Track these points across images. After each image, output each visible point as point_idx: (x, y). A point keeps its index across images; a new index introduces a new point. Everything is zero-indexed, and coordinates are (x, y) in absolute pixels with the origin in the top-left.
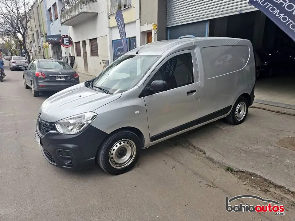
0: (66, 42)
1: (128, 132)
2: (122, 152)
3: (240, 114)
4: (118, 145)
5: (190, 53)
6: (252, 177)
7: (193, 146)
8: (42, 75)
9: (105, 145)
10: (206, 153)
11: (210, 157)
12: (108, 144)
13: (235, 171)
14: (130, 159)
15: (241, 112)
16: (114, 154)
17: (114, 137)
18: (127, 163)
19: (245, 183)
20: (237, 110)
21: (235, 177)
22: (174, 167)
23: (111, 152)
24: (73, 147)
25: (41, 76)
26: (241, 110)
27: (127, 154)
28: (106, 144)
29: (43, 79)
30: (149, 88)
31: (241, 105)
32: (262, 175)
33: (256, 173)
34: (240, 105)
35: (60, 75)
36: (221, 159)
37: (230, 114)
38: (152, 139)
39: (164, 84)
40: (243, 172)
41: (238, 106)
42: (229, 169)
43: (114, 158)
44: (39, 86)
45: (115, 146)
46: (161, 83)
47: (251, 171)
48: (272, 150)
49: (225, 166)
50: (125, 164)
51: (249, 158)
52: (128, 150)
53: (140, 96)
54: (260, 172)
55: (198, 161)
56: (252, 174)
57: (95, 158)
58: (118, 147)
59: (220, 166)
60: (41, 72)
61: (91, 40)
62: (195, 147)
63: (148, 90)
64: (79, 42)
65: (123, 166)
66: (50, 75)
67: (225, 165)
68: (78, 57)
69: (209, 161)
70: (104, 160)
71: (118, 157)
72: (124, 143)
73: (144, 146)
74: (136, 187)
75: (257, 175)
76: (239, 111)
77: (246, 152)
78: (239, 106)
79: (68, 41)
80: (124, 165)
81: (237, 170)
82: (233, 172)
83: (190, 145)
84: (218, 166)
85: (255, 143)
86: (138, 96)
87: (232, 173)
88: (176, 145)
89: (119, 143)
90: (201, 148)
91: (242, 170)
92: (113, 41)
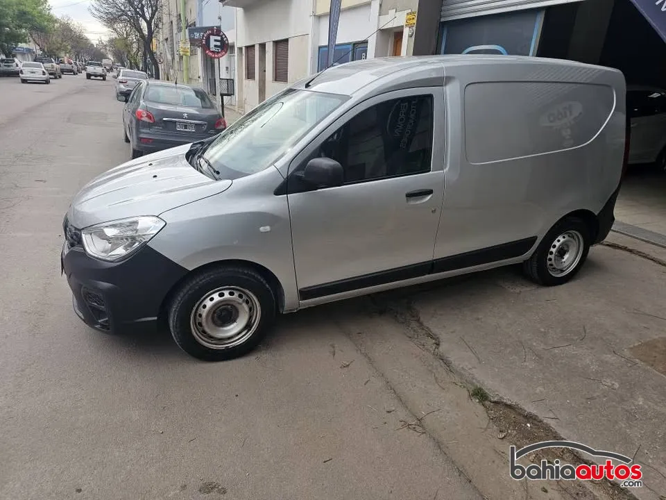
0: (216, 46)
1: (240, 271)
2: (225, 315)
3: (563, 260)
4: (216, 297)
5: (430, 96)
6: (529, 425)
7: (418, 321)
8: (148, 116)
9: (182, 294)
10: (441, 343)
11: (447, 355)
12: (190, 292)
13: (490, 401)
14: (246, 331)
15: (566, 257)
16: (204, 315)
17: (204, 278)
18: (238, 339)
19: (502, 435)
20: (554, 250)
21: (486, 415)
22: (348, 366)
23: (197, 309)
24: (109, 289)
25: (145, 119)
26: (568, 251)
27: (238, 320)
28: (185, 291)
29: (149, 126)
30: (301, 174)
31: (567, 238)
32: (552, 423)
33: (541, 417)
34: (564, 237)
35: (186, 121)
36: (470, 366)
37: (531, 258)
38: (305, 294)
39: (334, 169)
40: (509, 406)
41: (559, 241)
42: (480, 395)
43: (204, 324)
44: (140, 139)
45: (209, 298)
46: (331, 166)
47: (530, 408)
48: (612, 364)
49: (472, 384)
50: (232, 340)
51: (541, 376)
52: (240, 310)
53: (278, 192)
54: (551, 415)
55: (415, 360)
56: (530, 418)
57: (156, 318)
58: (214, 302)
59: (461, 383)
60: (147, 109)
61: (276, 43)
62: (421, 324)
63: (299, 178)
64: (253, 46)
65: (227, 344)
66: (164, 119)
67: (474, 381)
68: (247, 81)
69: (442, 364)
70: (178, 326)
71: (214, 322)
72: (231, 294)
73: (283, 307)
74: (237, 396)
75: (541, 421)
76: (562, 252)
77: (541, 358)
78: (562, 240)
79: (218, 44)
80: (230, 343)
81: (496, 399)
82: (487, 403)
83: (413, 319)
84: (457, 379)
85: (573, 340)
86: (274, 190)
87: (483, 405)
88: (382, 313)
89: (218, 293)
90: (435, 330)
91: (509, 403)
92: (320, 48)
